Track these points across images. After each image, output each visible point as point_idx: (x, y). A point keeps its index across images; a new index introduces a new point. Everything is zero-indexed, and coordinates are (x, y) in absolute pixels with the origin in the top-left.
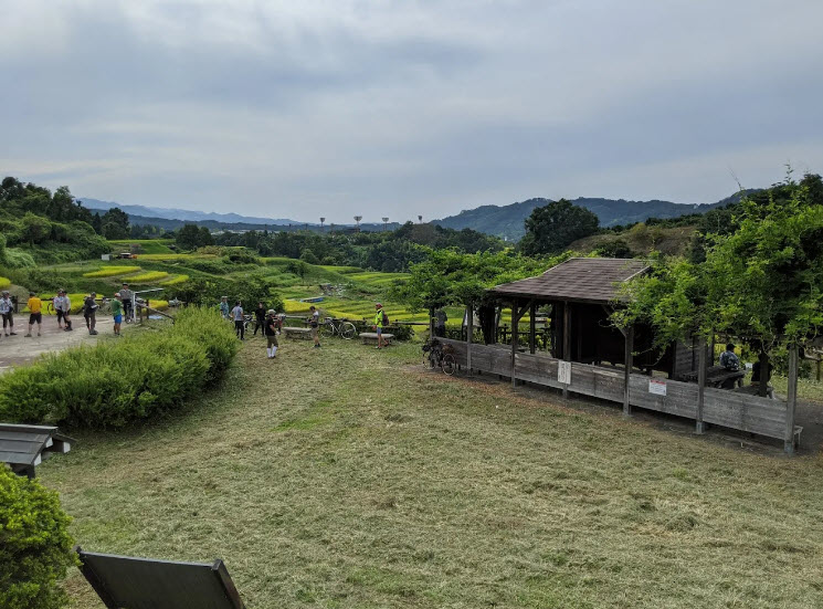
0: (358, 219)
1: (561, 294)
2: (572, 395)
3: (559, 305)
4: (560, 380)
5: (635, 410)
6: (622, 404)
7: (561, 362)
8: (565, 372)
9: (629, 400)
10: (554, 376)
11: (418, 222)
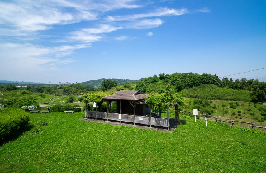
0: (60, 83)
1: (119, 98)
2: (122, 122)
3: (118, 101)
4: (119, 119)
5: (136, 124)
6: (133, 123)
7: (119, 114)
8: (120, 117)
9: (135, 122)
10: (118, 118)
11: (76, 83)
